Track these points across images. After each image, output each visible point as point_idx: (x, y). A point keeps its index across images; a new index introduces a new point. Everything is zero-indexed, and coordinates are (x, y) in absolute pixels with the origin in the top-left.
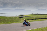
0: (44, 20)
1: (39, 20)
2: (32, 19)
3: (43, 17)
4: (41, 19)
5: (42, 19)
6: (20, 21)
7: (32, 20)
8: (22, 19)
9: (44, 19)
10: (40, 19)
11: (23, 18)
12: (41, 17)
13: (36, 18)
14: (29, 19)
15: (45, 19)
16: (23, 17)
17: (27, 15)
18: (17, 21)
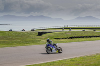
0: (91, 40)
1: (79, 39)
2: (66, 37)
3: (88, 33)
4: (83, 37)
5: (87, 37)
6: (39, 41)
9: (90, 37)
10: (81, 37)
11: (46, 35)
12: (85, 33)
13: (74, 36)
14: (59, 37)
15: (92, 37)
16: (46, 33)
17: (54, 28)
18: (33, 42)
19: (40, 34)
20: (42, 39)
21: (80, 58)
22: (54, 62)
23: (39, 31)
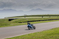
0: (40, 23)
2: (25, 21)
3: (38, 18)
4: (35, 21)
5: (37, 21)
6: (9, 24)
7: (24, 23)
8: (12, 22)
9: (39, 21)
10: (34, 21)
12: (36, 18)
14: (21, 22)
15: (41, 21)
16: (13, 19)
17: (18, 16)
18: (6, 25)
19: (10, 20)
20: (11, 23)
21: (34, 33)
22: (18, 37)
23: (9, 18)
